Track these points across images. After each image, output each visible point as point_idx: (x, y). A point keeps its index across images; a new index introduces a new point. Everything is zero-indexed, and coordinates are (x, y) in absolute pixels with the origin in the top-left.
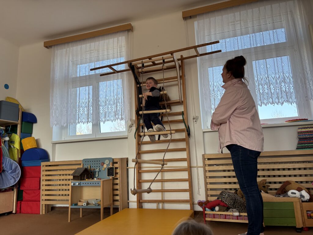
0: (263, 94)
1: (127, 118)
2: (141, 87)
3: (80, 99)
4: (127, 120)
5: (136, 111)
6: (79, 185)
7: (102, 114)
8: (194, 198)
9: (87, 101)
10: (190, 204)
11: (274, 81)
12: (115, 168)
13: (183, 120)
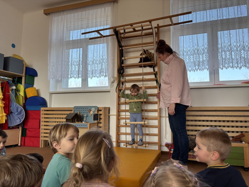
0: (225, 59)
1: (110, 75)
2: (123, 50)
3: (73, 58)
4: (110, 77)
5: (118, 70)
7: (89, 71)
8: (162, 141)
9: (78, 60)
10: (158, 146)
11: (235, 49)
12: (99, 114)
13: (156, 79)
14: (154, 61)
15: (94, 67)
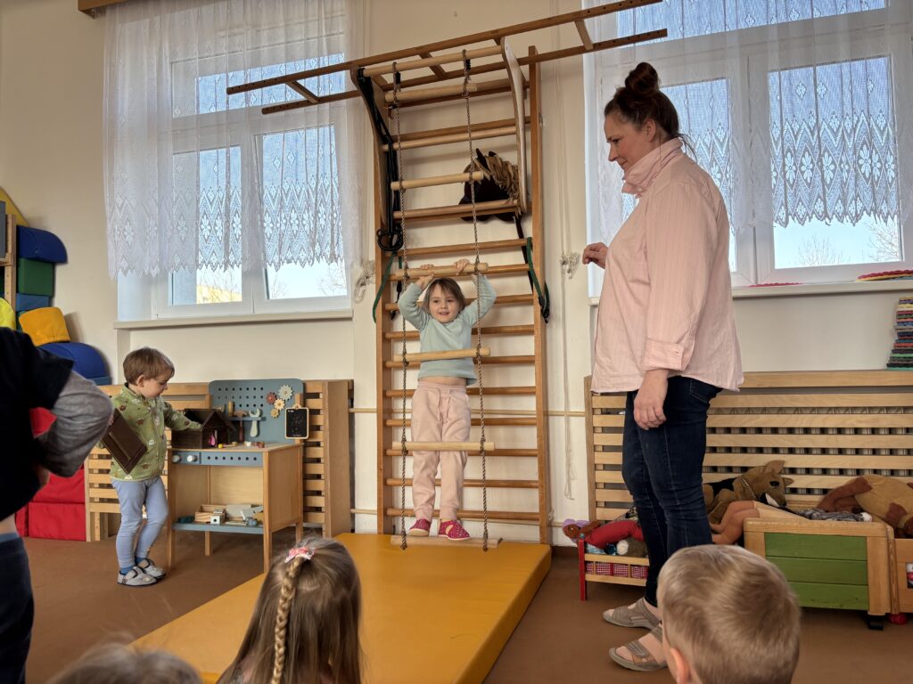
0: (796, 184)
1: (351, 254)
2: (395, 152)
4: (350, 262)
5: (377, 233)
6: (198, 462)
7: (269, 239)
8: (553, 507)
9: (222, 194)
10: (541, 526)
11: (836, 142)
12: (310, 410)
13: (527, 267)
14: (518, 198)
15: (286, 224)
